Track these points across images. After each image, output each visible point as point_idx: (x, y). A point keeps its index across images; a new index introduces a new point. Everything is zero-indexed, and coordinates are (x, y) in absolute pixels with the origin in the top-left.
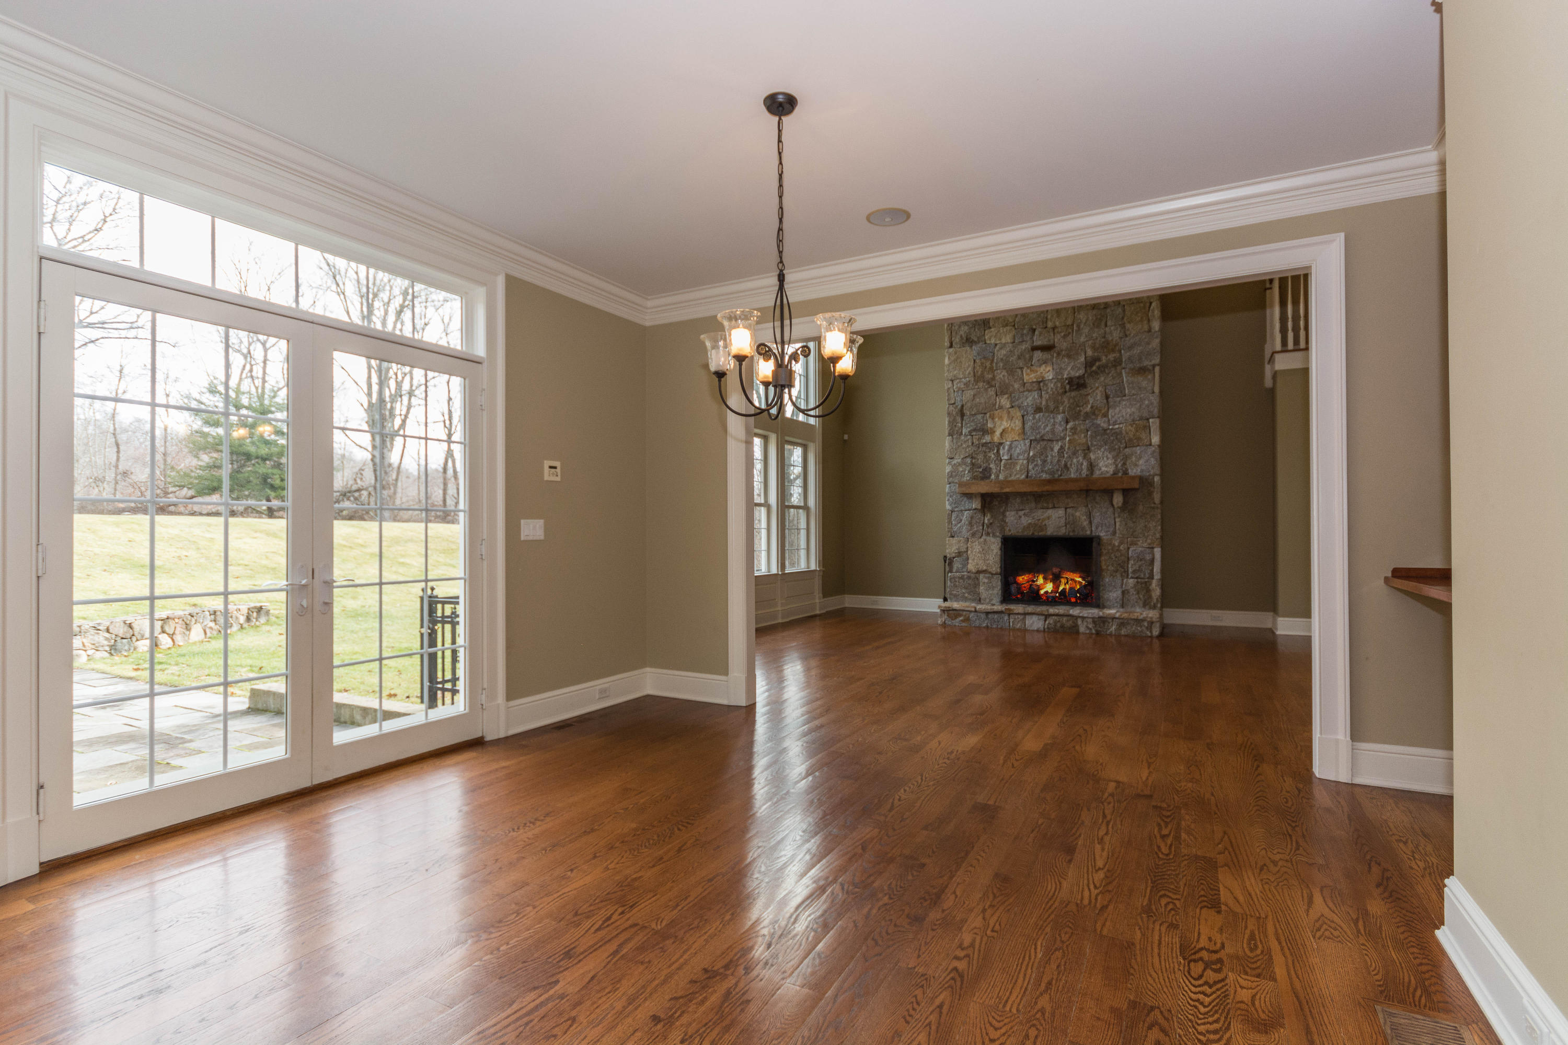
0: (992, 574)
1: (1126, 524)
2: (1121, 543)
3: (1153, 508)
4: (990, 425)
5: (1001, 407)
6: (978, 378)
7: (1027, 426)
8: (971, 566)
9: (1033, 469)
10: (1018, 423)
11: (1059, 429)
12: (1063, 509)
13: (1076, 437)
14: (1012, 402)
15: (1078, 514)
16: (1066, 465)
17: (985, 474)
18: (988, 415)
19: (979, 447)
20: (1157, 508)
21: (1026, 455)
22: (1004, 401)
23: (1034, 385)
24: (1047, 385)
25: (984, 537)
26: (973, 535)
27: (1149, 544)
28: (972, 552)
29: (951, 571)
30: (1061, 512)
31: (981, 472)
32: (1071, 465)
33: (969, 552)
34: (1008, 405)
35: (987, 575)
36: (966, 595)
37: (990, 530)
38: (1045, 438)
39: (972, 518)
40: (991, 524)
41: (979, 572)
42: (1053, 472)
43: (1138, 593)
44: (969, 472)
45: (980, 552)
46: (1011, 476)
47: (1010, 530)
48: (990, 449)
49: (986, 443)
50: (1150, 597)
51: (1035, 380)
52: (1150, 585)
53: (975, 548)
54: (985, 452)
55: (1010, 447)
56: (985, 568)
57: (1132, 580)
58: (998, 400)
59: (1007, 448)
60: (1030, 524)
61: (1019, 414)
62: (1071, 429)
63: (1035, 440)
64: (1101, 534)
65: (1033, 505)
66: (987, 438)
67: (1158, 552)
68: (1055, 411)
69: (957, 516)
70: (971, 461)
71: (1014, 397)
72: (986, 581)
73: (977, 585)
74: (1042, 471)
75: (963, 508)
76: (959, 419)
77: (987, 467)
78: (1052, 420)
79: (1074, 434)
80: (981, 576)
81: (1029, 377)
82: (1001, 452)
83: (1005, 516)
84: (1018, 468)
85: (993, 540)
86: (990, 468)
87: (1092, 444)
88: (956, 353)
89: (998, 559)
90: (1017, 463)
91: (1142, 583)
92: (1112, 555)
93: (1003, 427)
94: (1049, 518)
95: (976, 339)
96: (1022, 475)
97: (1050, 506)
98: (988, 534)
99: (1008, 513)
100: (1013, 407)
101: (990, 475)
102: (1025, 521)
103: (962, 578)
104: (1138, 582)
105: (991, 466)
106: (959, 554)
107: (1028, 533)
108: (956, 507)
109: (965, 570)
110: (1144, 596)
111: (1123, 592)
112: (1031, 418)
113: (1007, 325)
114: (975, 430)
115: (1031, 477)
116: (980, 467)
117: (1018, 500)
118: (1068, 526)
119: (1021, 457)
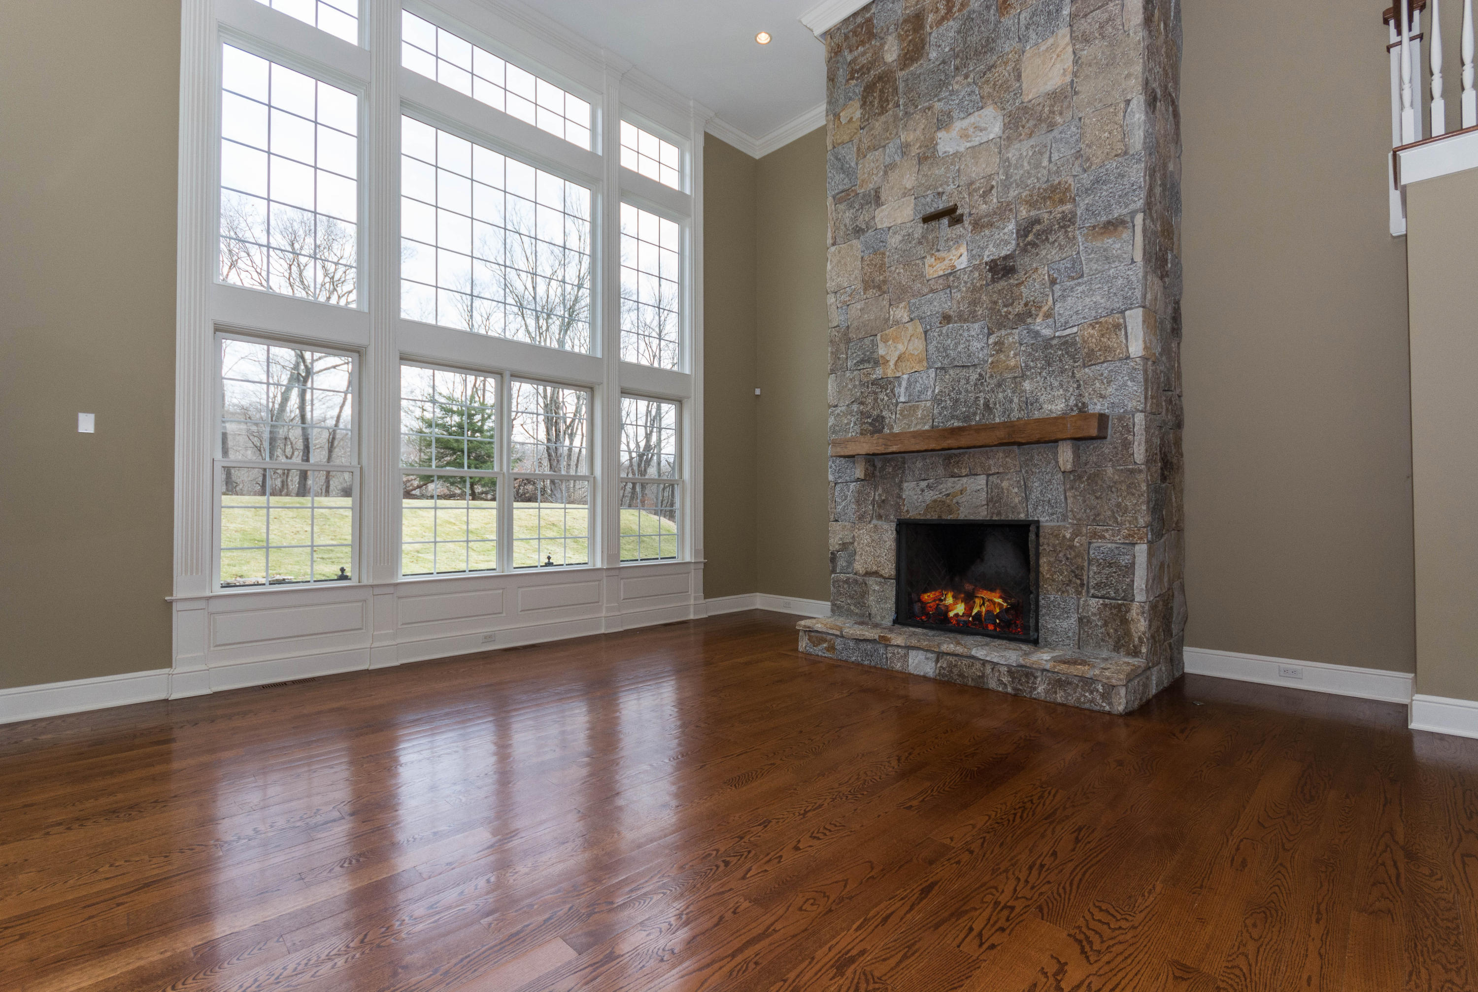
0: (885, 578)
1: (1084, 501)
2: (1075, 534)
3: (1132, 471)
4: (881, 351)
5: (897, 323)
6: (868, 284)
7: (931, 348)
8: (859, 567)
9: (940, 414)
10: (918, 346)
11: (976, 345)
12: (984, 477)
13: (1002, 356)
14: (911, 312)
15: (1005, 484)
16: (987, 405)
17: (876, 425)
18: (879, 337)
19: (868, 387)
20: (1140, 471)
21: (929, 393)
22: (901, 313)
23: (941, 281)
24: (958, 278)
25: (875, 522)
26: (861, 518)
27: (1125, 537)
28: (859, 544)
29: (834, 571)
30: (982, 480)
31: (870, 424)
32: (995, 404)
33: (856, 544)
34: (906, 319)
35: (879, 580)
36: (852, 607)
37: (882, 512)
38: (956, 363)
39: (859, 492)
40: (883, 501)
41: (868, 574)
42: (968, 417)
43: (1106, 624)
44: (855, 424)
45: (868, 545)
46: (909, 426)
47: (907, 511)
48: (882, 387)
49: (876, 379)
50: (1128, 633)
51: (941, 273)
52: (1128, 611)
53: (864, 536)
54: (875, 393)
55: (909, 383)
56: (875, 568)
57: (1094, 600)
58: (892, 313)
59: (904, 384)
60: (935, 501)
61: (920, 330)
62: (996, 344)
63: (942, 368)
64: (1041, 519)
65: (941, 471)
66: (878, 373)
67: (1141, 550)
68: (973, 317)
69: (842, 490)
70: (858, 408)
71: (914, 304)
72: (877, 588)
73: (864, 594)
74: (953, 417)
75: (848, 478)
76: (842, 347)
77: (878, 416)
78: (966, 334)
79: (1000, 351)
80: (871, 581)
81: (934, 268)
82: (896, 390)
83: (901, 489)
84: (919, 414)
85: (886, 526)
86: (883, 417)
87: (1027, 366)
88: (839, 252)
89: (892, 556)
90: (918, 407)
91: (1112, 607)
92: (1061, 555)
93: (897, 354)
94: (961, 492)
95: (864, 227)
96: (925, 424)
97: (964, 472)
98: (880, 517)
99: (905, 485)
100: (912, 320)
101: (883, 428)
102: (930, 496)
103: (847, 581)
104: (1105, 605)
105: (884, 413)
106: (844, 546)
107: (933, 516)
108: (840, 477)
109: (850, 570)
110: (1116, 631)
111: (1080, 620)
112: (936, 334)
113: (904, 195)
114: (862, 361)
115: (938, 427)
116: (869, 417)
117: (919, 464)
118: (991, 505)
119: (923, 397)
